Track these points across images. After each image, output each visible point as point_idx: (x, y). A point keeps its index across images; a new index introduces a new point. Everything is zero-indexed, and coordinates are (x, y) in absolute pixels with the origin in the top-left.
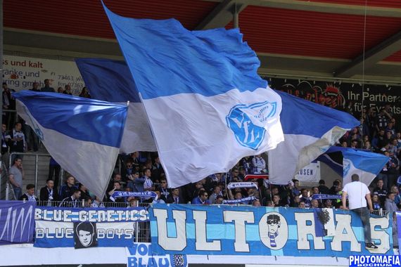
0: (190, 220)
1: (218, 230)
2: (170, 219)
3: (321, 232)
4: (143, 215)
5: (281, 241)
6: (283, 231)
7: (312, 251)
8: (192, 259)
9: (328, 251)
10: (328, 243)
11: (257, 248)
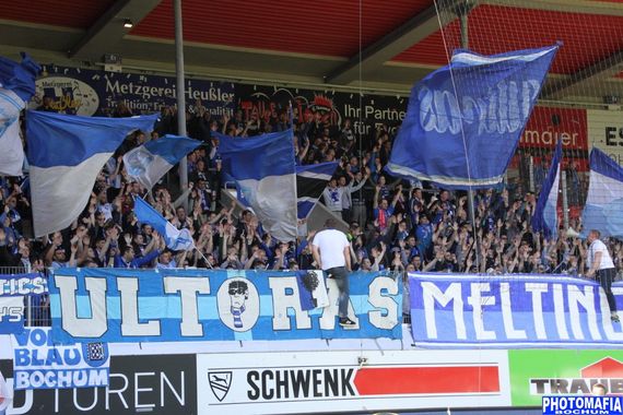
0: (112, 291)
1: (156, 306)
2: (82, 290)
3: (309, 303)
4: (39, 285)
5: (249, 319)
6: (252, 303)
7: (293, 332)
8: (116, 349)
9: (315, 331)
10: (315, 320)
11: (214, 330)
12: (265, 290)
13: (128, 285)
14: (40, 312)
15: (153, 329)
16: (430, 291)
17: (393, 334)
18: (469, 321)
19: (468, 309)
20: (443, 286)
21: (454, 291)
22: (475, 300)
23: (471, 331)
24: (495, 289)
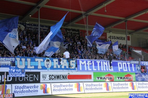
0: (26, 61)
1: (33, 63)
2: (21, 60)
4: (13, 59)
5: (50, 66)
6: (50, 63)
7: (57, 68)
8: (26, 71)
9: (61, 68)
10: (61, 66)
11: (44, 68)
12: (52, 61)
13: (29, 60)
14: (13, 64)
15: (33, 67)
16: (81, 62)
17: (74, 69)
18: (87, 67)
19: (87, 65)
20: (83, 61)
21: (85, 62)
22: (88, 64)
23: (87, 69)
24: (91, 62)
